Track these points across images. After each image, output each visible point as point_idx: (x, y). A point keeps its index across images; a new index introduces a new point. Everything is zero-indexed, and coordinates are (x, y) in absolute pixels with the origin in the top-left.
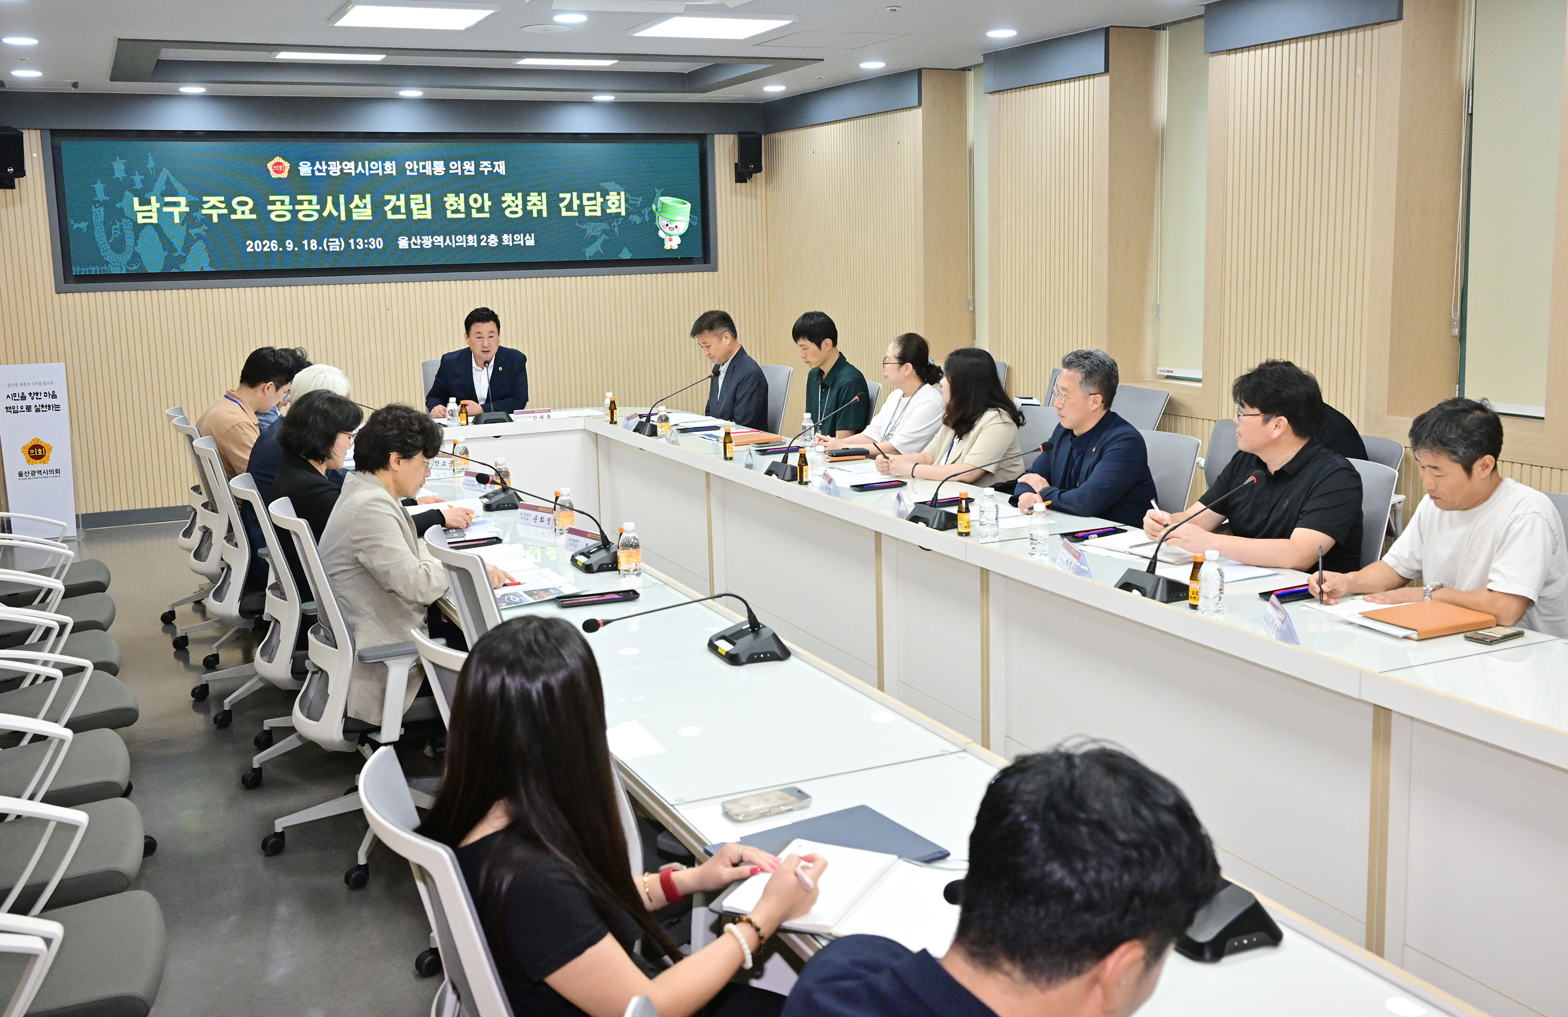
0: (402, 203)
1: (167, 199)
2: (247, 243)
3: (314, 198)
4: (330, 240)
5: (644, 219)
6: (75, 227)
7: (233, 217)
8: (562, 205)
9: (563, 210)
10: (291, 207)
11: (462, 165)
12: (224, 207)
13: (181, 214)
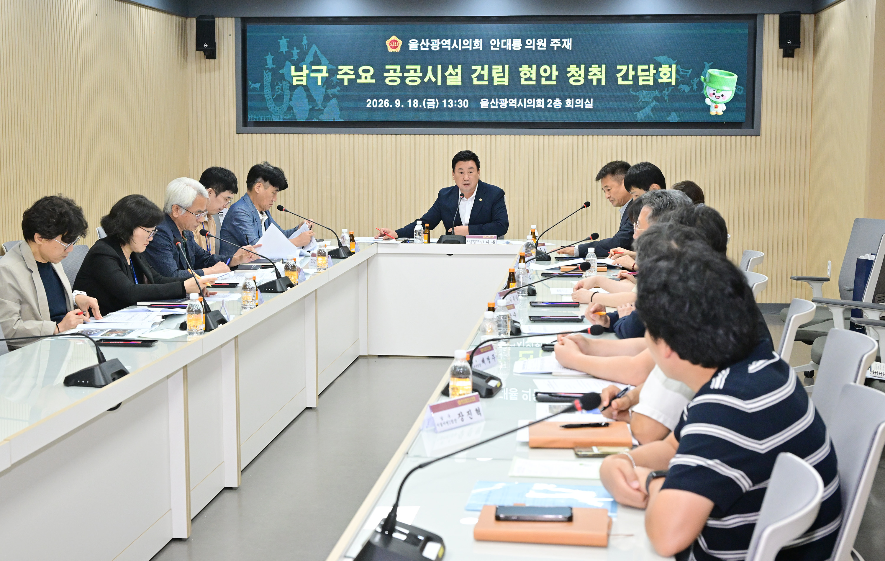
0: (485, 72)
1: (314, 67)
2: (367, 101)
3: (418, 68)
4: (428, 100)
5: (693, 87)
6: (252, 87)
7: (359, 81)
8: (619, 75)
9: (620, 79)
10: (400, 75)
11: (536, 42)
12: (352, 74)
13: (322, 78)
